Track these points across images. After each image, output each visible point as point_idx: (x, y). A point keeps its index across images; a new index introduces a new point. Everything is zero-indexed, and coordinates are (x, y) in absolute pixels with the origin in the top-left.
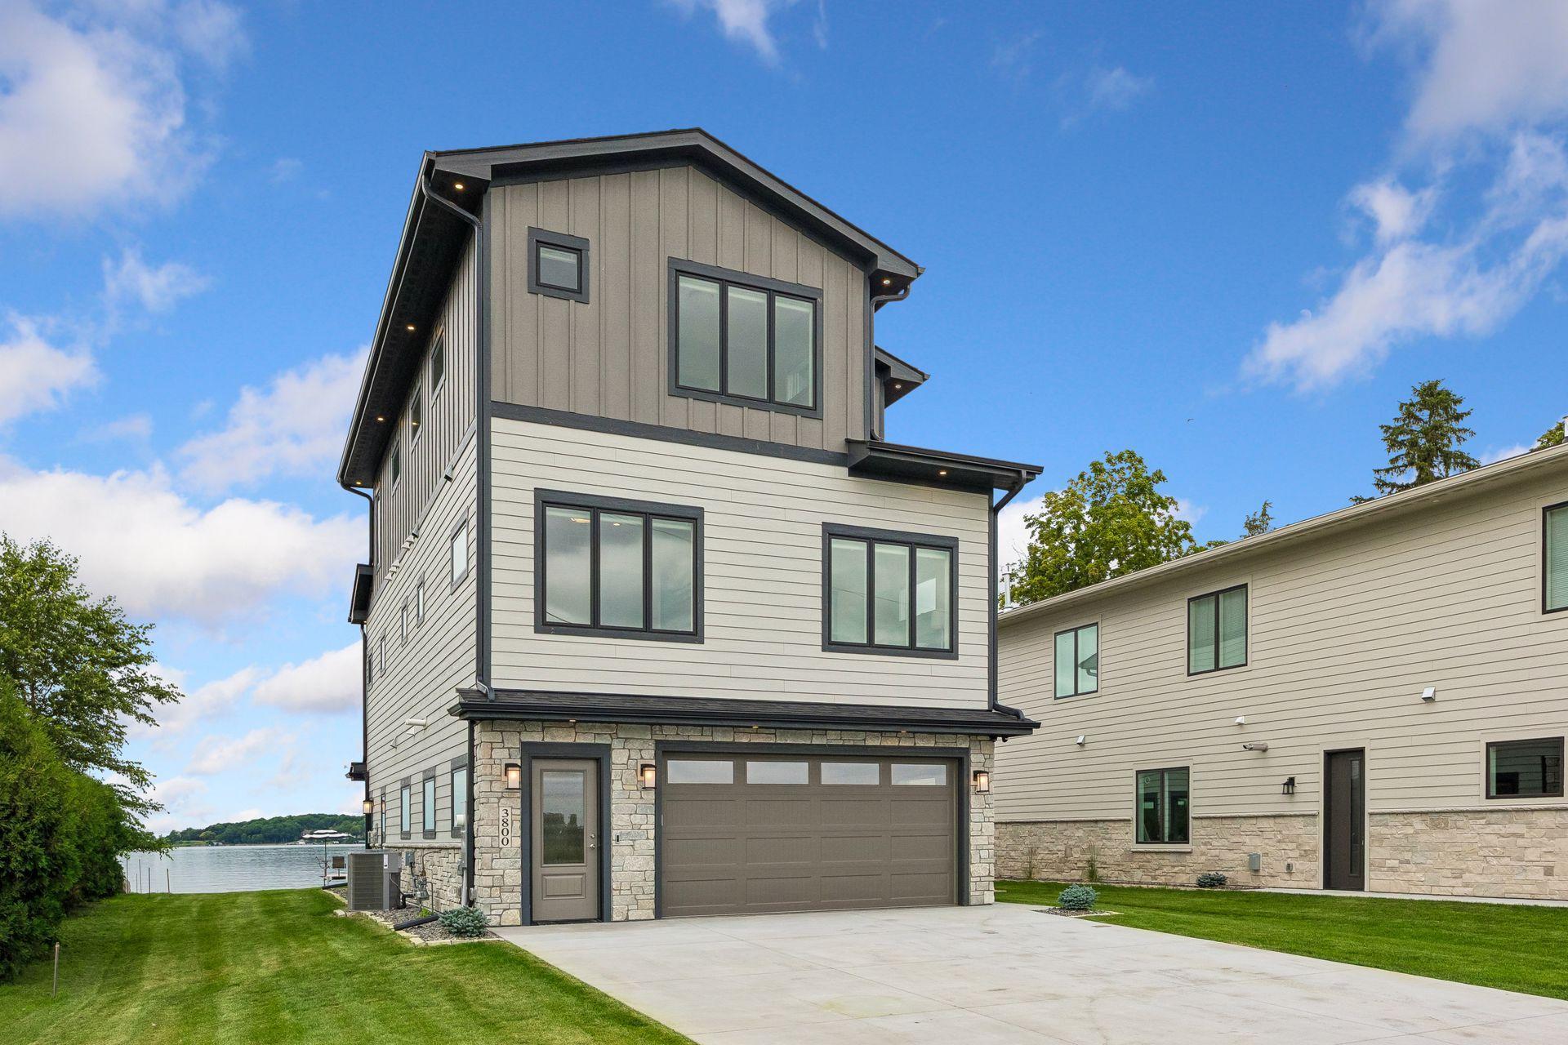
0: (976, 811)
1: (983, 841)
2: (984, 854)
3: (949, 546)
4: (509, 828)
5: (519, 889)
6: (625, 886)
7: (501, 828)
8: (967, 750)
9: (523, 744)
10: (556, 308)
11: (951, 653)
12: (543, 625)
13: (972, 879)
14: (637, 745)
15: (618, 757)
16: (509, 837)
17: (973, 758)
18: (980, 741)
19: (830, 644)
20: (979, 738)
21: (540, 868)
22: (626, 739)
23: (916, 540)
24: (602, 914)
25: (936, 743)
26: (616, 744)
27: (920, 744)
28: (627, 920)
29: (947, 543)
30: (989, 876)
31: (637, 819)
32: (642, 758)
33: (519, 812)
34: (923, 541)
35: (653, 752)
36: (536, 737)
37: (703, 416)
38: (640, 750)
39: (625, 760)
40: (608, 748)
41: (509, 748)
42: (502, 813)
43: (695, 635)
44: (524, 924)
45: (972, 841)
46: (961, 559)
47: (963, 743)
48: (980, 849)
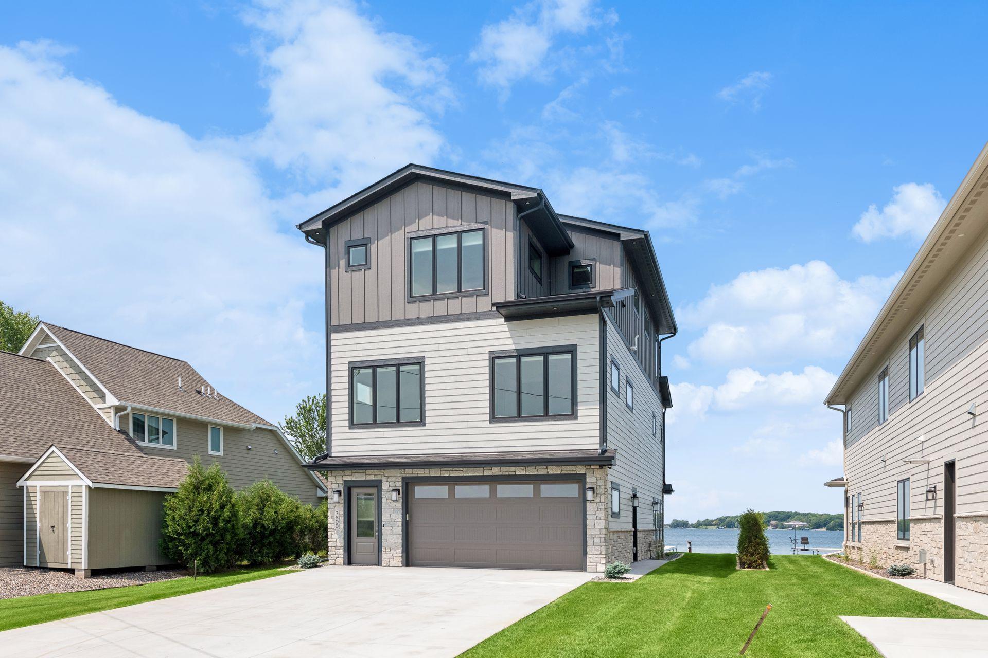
0: (590, 513)
1: (597, 532)
2: (597, 540)
3: (572, 350)
4: (338, 520)
5: (343, 548)
6: (387, 549)
7: (335, 520)
8: (585, 475)
9: (345, 482)
10: (357, 275)
11: (572, 416)
12: (353, 425)
13: (588, 555)
14: (393, 479)
15: (385, 486)
16: (338, 524)
17: (588, 479)
18: (593, 469)
19: (494, 419)
20: (592, 467)
21: (356, 540)
22: (388, 477)
23: (548, 350)
24: (379, 563)
25: (562, 471)
26: (384, 479)
27: (551, 472)
28: (389, 566)
29: (570, 349)
30: (601, 554)
31: (393, 516)
32: (395, 486)
33: (342, 513)
34: (551, 350)
35: (401, 483)
36: (349, 478)
37: (426, 309)
38: (395, 482)
39: (387, 487)
40: (380, 482)
41: (338, 484)
42: (336, 513)
43: (421, 422)
44: (345, 564)
45: (589, 532)
46: (579, 357)
47: (580, 470)
48: (593, 537)
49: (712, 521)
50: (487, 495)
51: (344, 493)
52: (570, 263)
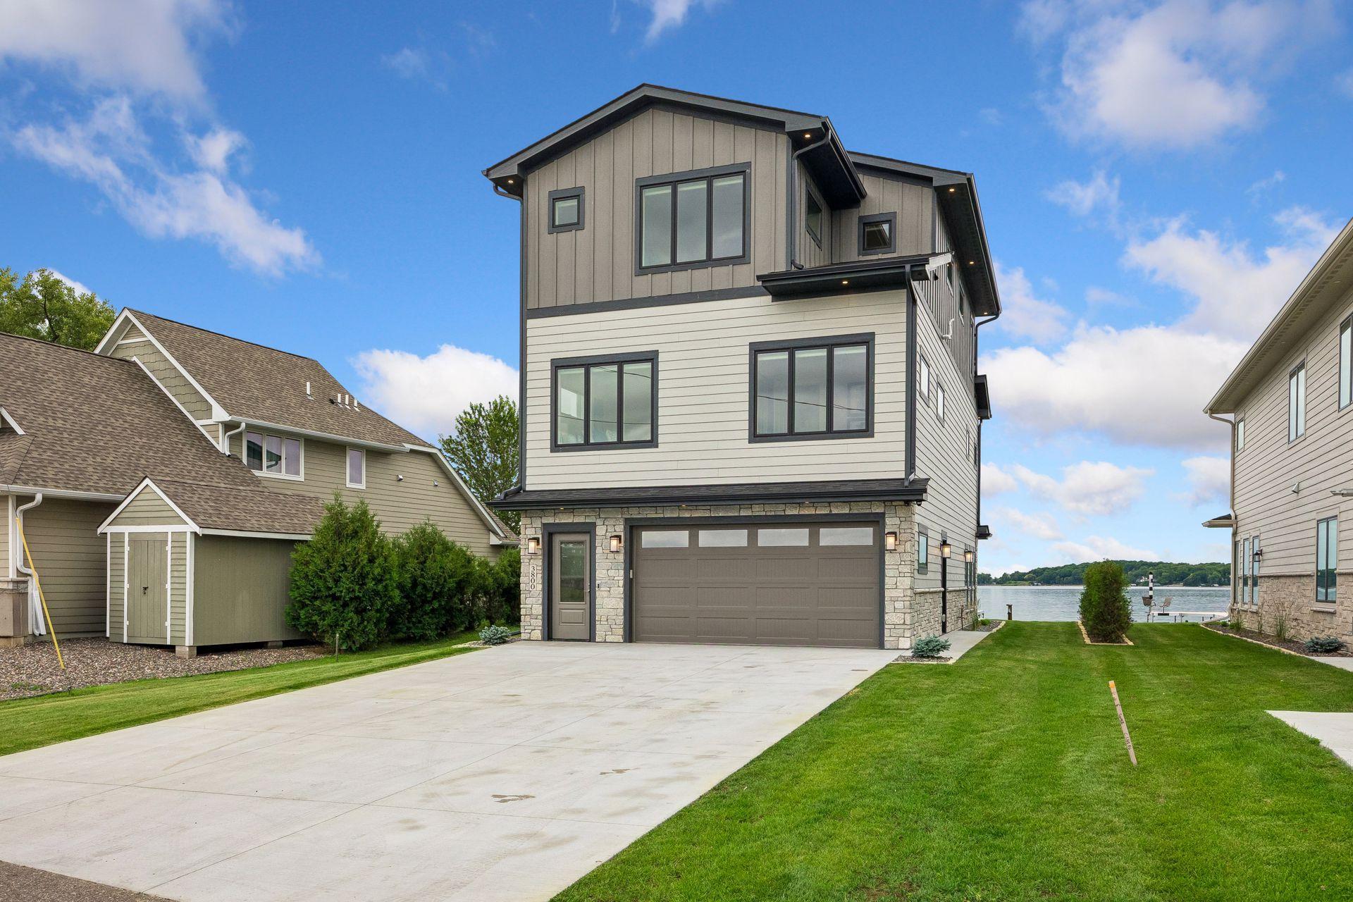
0: (890, 567)
1: (899, 593)
2: (899, 605)
3: (867, 340)
4: (535, 578)
5: (540, 617)
6: (604, 619)
7: (531, 578)
8: (883, 514)
9: (544, 525)
10: (565, 237)
11: (867, 431)
12: (556, 447)
13: (886, 626)
14: (612, 522)
15: (600, 531)
16: (535, 584)
17: (888, 521)
18: (896, 506)
19: (756, 436)
20: (894, 503)
21: (558, 604)
22: (605, 518)
23: (834, 341)
24: (591, 638)
25: (850, 509)
26: (599, 522)
27: (835, 511)
28: (605, 642)
29: (864, 338)
30: (904, 624)
31: (612, 573)
32: (615, 531)
33: (540, 568)
34: (838, 341)
35: (623, 526)
36: (550, 520)
37: (661, 283)
38: (614, 526)
39: (604, 533)
40: (594, 525)
41: (535, 528)
42: (531, 569)
43: (653, 442)
44: (543, 639)
45: (888, 594)
46: (878, 349)
47: (877, 509)
48: (894, 600)
49: (1024, 574)
50: (744, 543)
51: (543, 541)
52: (861, 218)
